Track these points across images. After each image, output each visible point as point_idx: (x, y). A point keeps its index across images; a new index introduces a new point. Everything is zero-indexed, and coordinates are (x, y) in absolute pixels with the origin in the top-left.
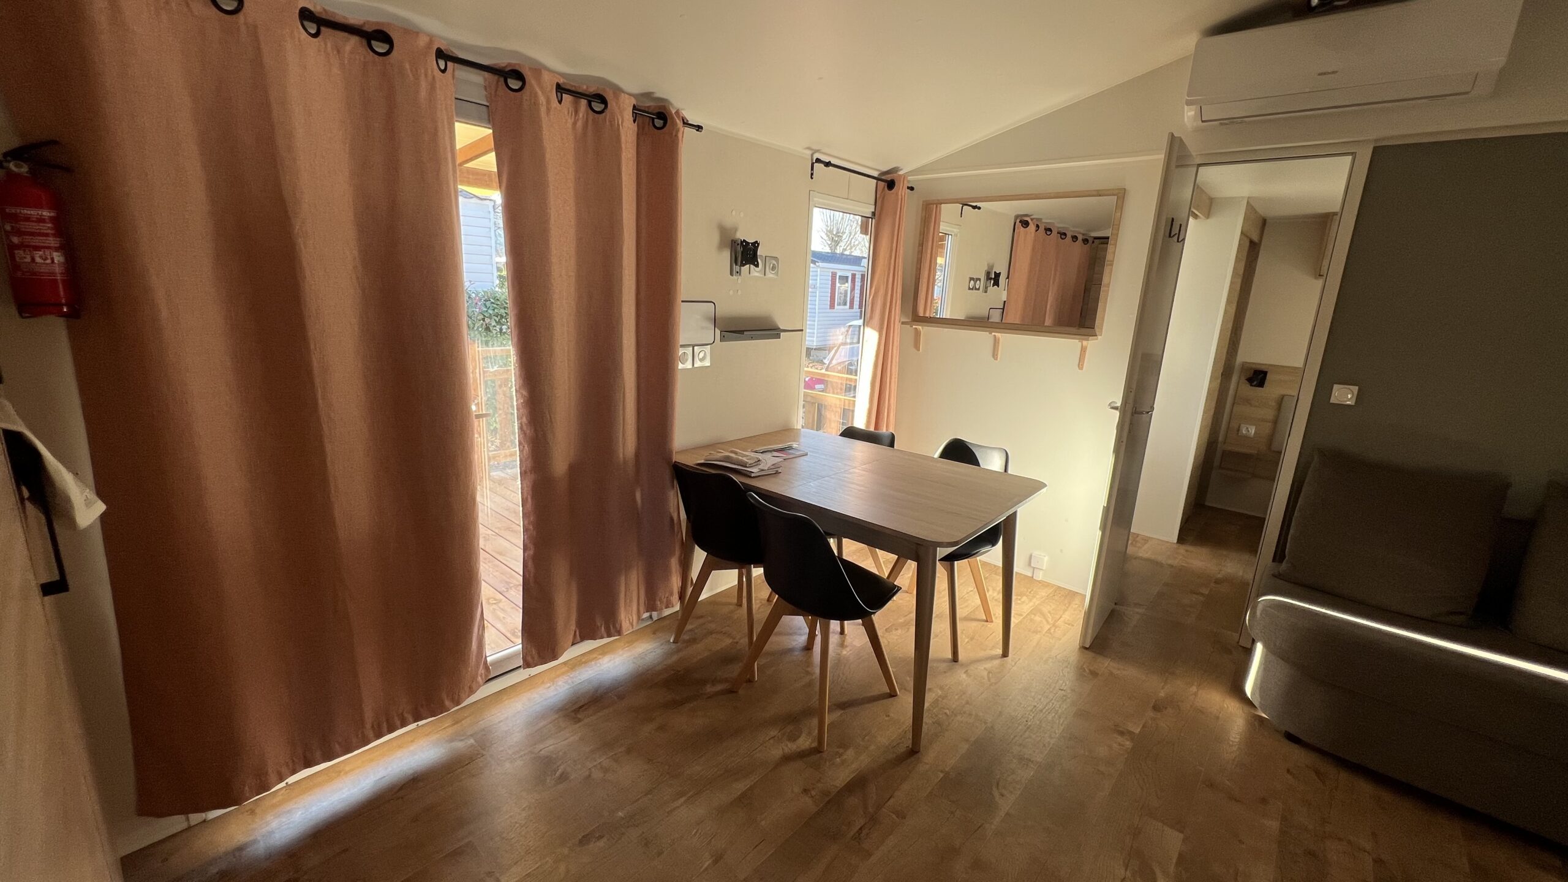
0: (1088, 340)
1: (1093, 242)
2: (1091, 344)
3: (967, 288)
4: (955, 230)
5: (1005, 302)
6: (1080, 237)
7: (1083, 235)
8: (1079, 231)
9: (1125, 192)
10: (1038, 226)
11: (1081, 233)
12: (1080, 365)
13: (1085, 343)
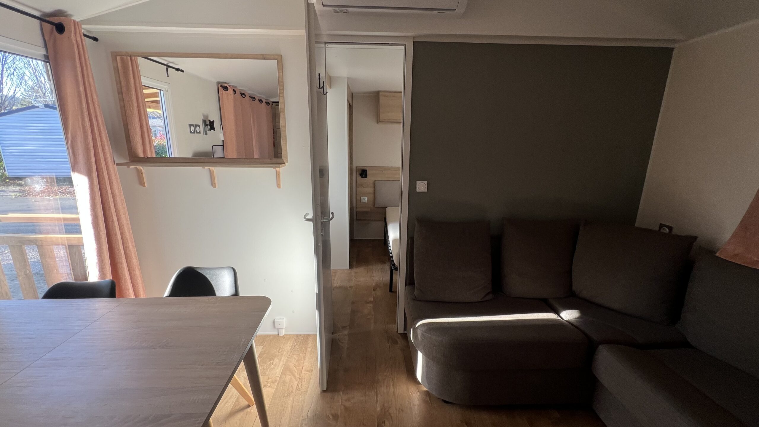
0: (279, 167)
1: (272, 104)
2: (282, 169)
3: (189, 132)
4: (166, 87)
5: (223, 141)
6: (264, 101)
7: (265, 100)
8: (263, 97)
9: (282, 57)
10: (234, 91)
11: (264, 99)
12: (278, 185)
13: (278, 169)
